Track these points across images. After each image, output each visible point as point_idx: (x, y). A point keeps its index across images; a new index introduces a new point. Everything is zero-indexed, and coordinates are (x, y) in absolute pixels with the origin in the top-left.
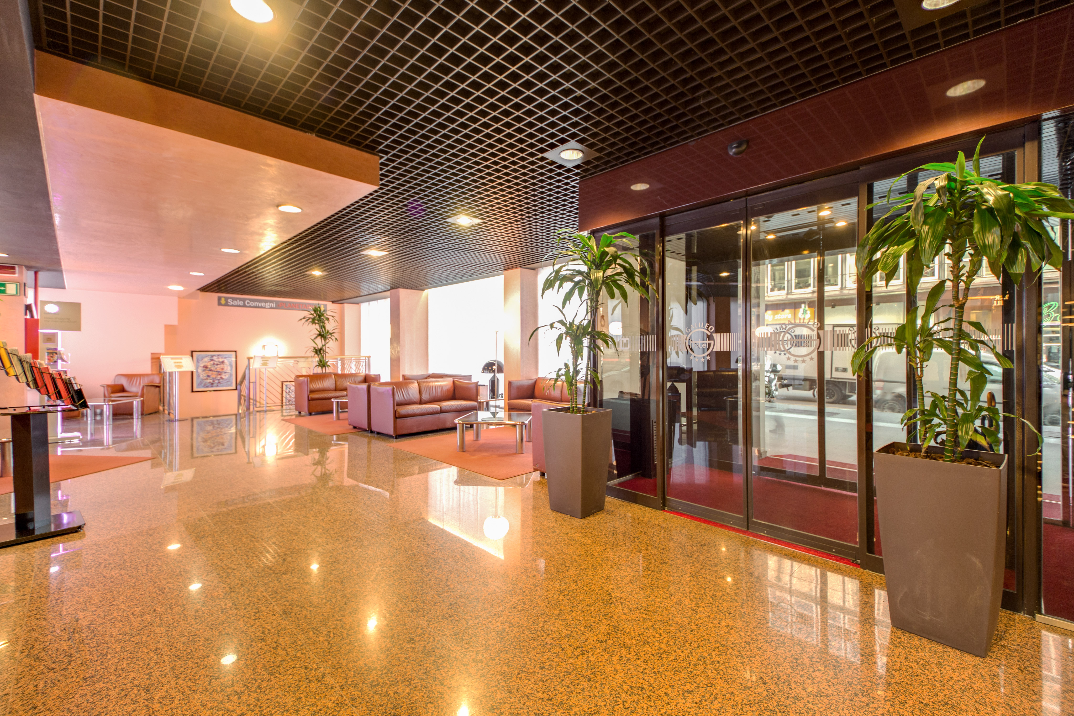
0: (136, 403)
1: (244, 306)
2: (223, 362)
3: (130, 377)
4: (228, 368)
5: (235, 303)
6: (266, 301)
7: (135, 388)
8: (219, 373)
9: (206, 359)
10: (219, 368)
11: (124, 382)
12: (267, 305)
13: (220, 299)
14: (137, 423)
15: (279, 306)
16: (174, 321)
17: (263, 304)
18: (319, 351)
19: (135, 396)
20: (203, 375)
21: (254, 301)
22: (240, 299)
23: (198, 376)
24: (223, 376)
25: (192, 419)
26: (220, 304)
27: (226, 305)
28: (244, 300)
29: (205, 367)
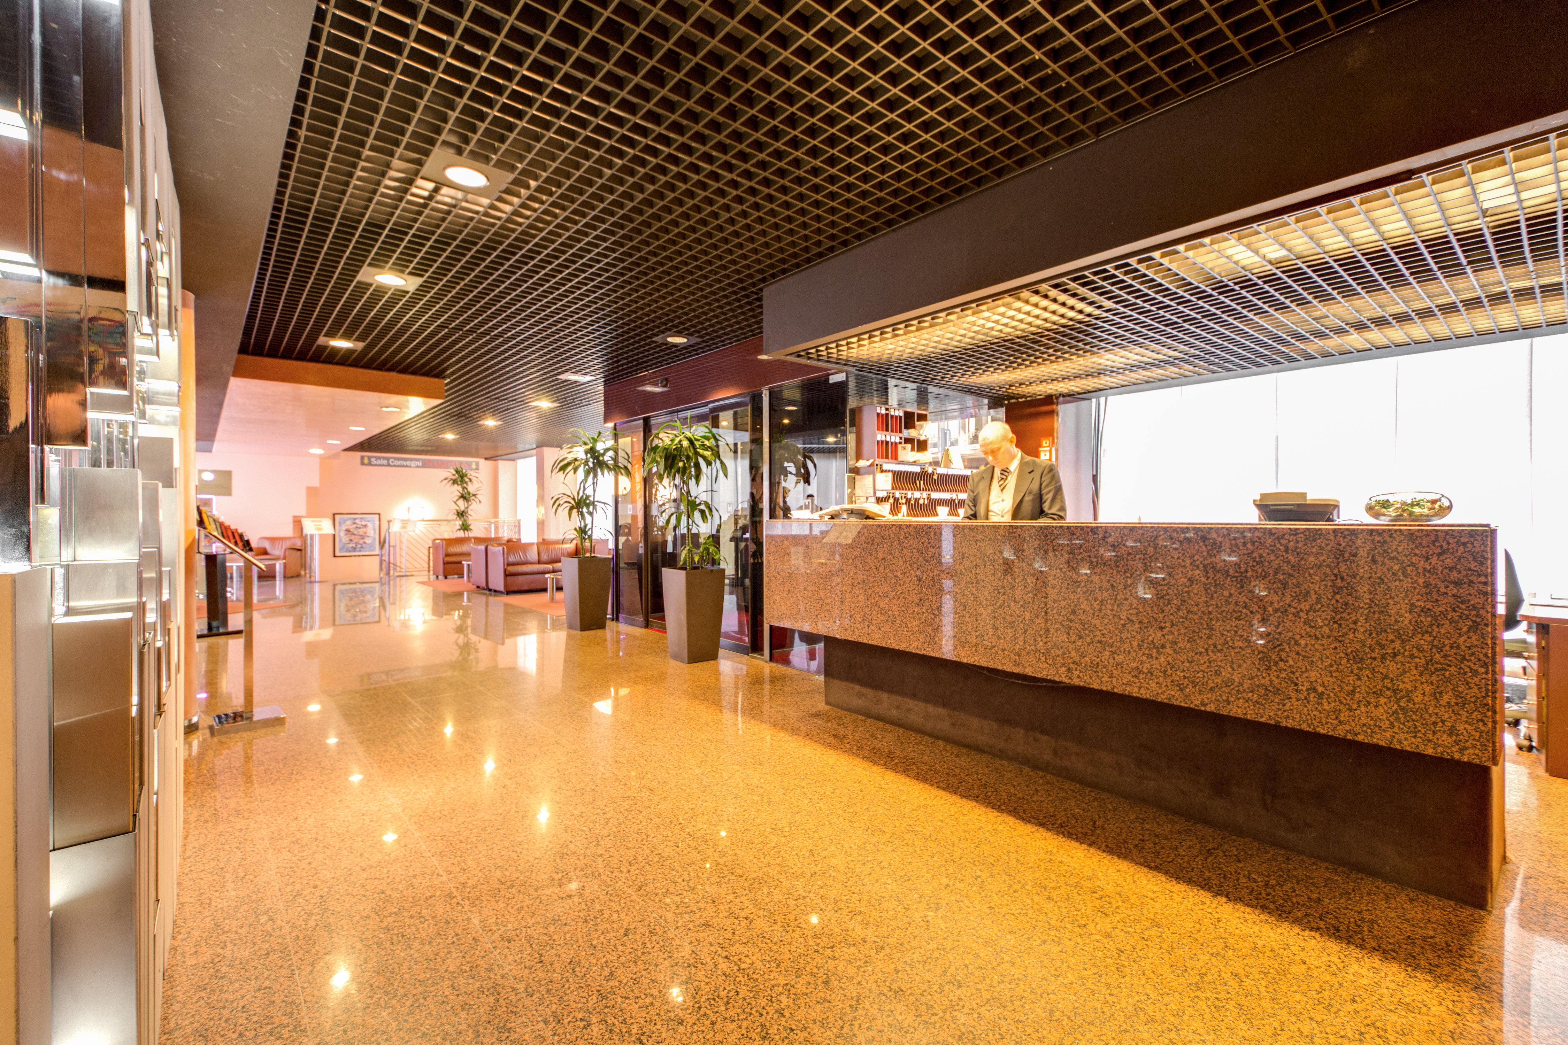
0: (279, 566)
1: (388, 465)
2: (366, 526)
3: (273, 540)
4: (372, 532)
5: (379, 462)
6: (411, 460)
7: (277, 552)
8: (363, 537)
9: (349, 522)
10: (361, 531)
11: (267, 545)
12: (413, 464)
13: (362, 458)
14: (279, 584)
15: (426, 465)
16: (316, 483)
17: (408, 463)
18: (461, 514)
19: (278, 559)
20: (345, 539)
21: (399, 459)
22: (384, 458)
23: (340, 540)
24: (366, 540)
25: (335, 585)
26: (363, 464)
27: (370, 464)
28: (388, 459)
29: (348, 531)
